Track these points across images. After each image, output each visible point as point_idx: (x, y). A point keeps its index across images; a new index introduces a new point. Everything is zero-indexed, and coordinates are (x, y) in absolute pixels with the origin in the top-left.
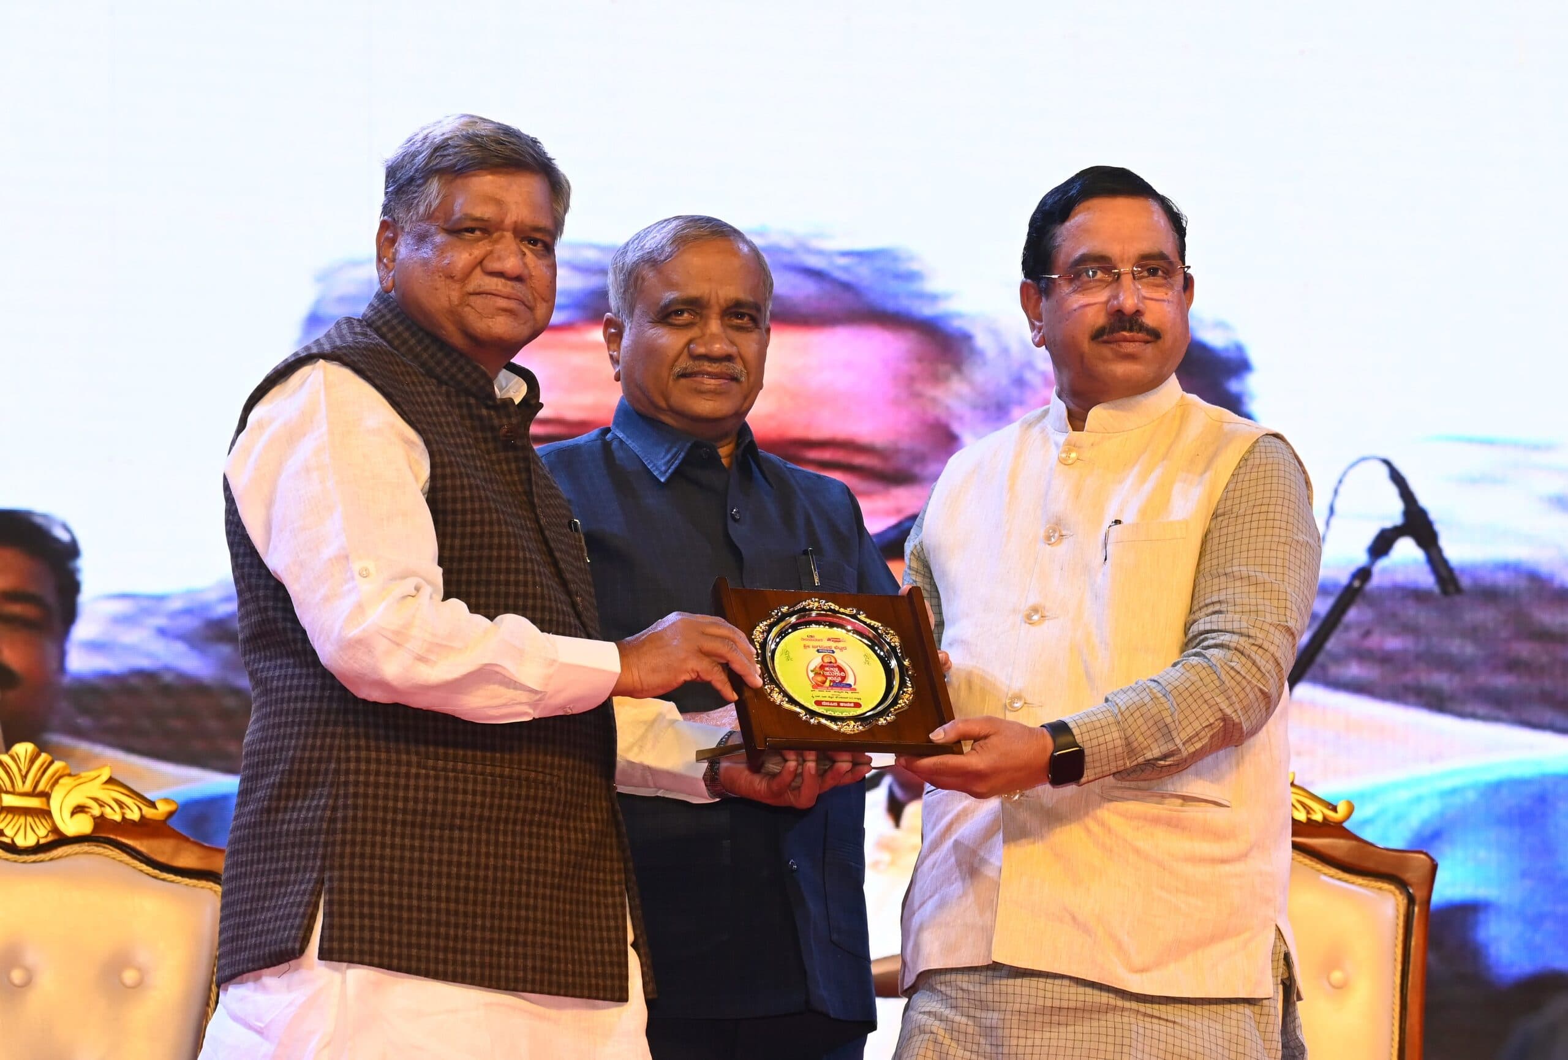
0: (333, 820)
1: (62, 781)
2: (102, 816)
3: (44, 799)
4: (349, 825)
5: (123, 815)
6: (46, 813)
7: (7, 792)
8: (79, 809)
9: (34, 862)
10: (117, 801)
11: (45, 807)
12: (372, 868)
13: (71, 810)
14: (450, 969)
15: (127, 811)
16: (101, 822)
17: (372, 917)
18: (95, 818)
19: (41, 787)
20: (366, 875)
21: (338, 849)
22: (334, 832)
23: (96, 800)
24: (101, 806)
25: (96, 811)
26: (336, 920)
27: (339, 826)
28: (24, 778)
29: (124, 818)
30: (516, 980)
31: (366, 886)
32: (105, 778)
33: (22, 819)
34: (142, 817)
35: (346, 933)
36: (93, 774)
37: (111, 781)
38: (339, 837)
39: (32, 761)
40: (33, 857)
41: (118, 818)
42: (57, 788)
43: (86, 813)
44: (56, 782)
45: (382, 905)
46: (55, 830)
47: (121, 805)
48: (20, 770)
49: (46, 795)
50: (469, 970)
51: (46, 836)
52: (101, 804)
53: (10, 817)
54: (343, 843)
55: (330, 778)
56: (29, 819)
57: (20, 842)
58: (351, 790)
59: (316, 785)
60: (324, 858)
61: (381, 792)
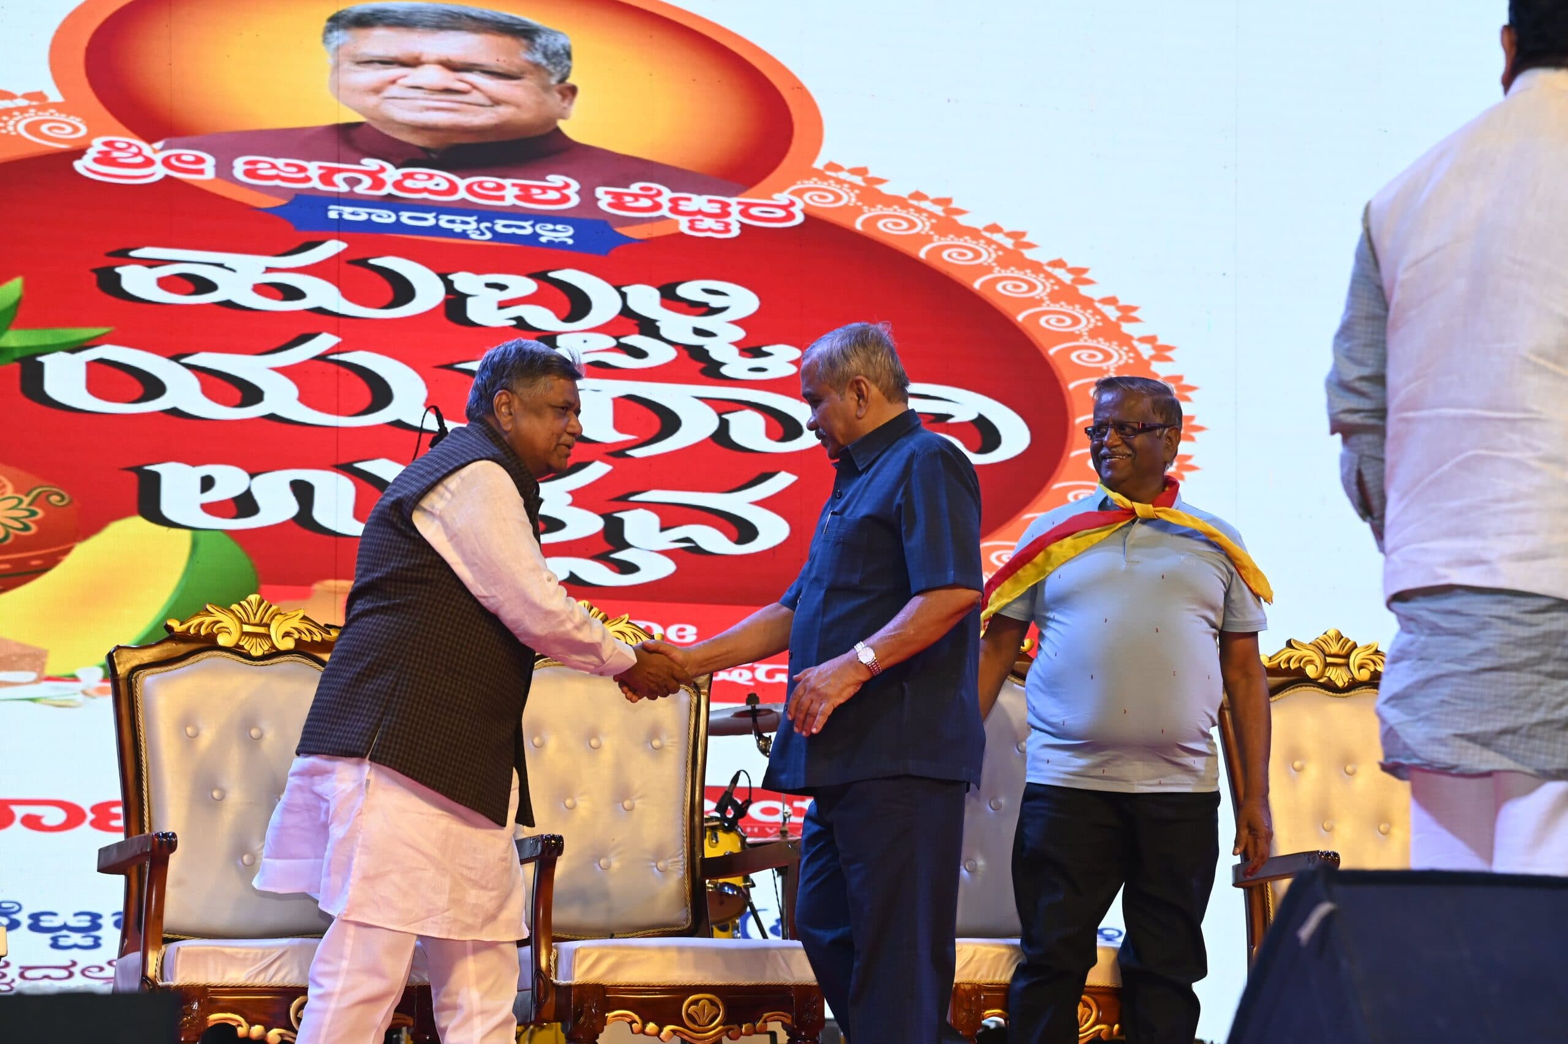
0: (394, 690)
1: (276, 617)
2: (300, 638)
3: (266, 628)
4: (402, 694)
5: (312, 638)
6: (268, 636)
7: (246, 623)
8: (287, 634)
9: (262, 665)
10: (308, 630)
11: (267, 633)
12: (408, 719)
13: (282, 634)
14: (433, 782)
15: (314, 636)
16: (299, 642)
17: (401, 744)
18: (296, 640)
19: (265, 621)
20: (404, 722)
21: (393, 705)
22: (394, 696)
23: (296, 629)
24: (299, 633)
25: (296, 636)
26: (383, 742)
27: (397, 693)
28: (255, 615)
29: (312, 640)
30: (463, 798)
31: (403, 728)
32: (301, 616)
33: (254, 640)
34: (323, 639)
35: (386, 750)
36: (294, 613)
37: (304, 618)
38: (395, 699)
39: (259, 605)
40: (262, 663)
41: (309, 640)
42: (274, 621)
43: (291, 636)
44: (273, 618)
45: (408, 740)
46: (273, 646)
47: (310, 632)
48: (252, 610)
49: (268, 626)
50: (442, 786)
51: (268, 650)
52: (300, 631)
53: (247, 638)
54: (397, 703)
55: (398, 666)
56: (258, 640)
57: (254, 653)
58: (408, 676)
59: (389, 668)
60: (385, 708)
61: (423, 681)
